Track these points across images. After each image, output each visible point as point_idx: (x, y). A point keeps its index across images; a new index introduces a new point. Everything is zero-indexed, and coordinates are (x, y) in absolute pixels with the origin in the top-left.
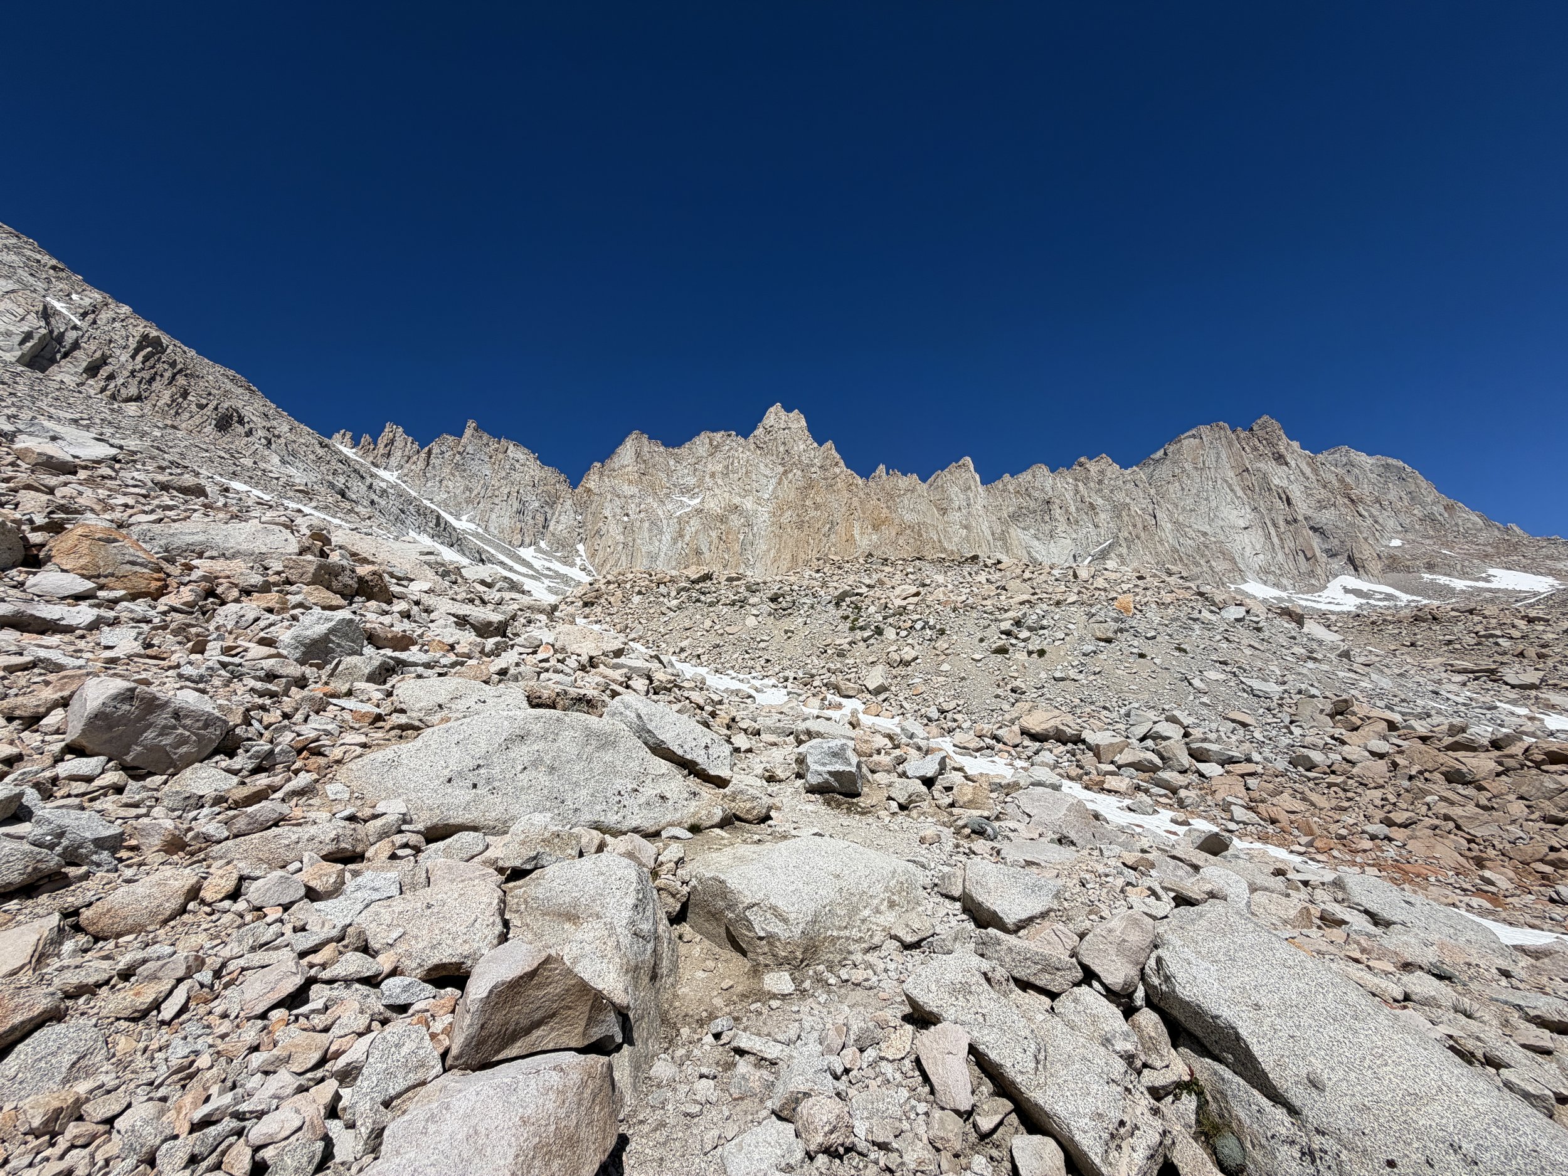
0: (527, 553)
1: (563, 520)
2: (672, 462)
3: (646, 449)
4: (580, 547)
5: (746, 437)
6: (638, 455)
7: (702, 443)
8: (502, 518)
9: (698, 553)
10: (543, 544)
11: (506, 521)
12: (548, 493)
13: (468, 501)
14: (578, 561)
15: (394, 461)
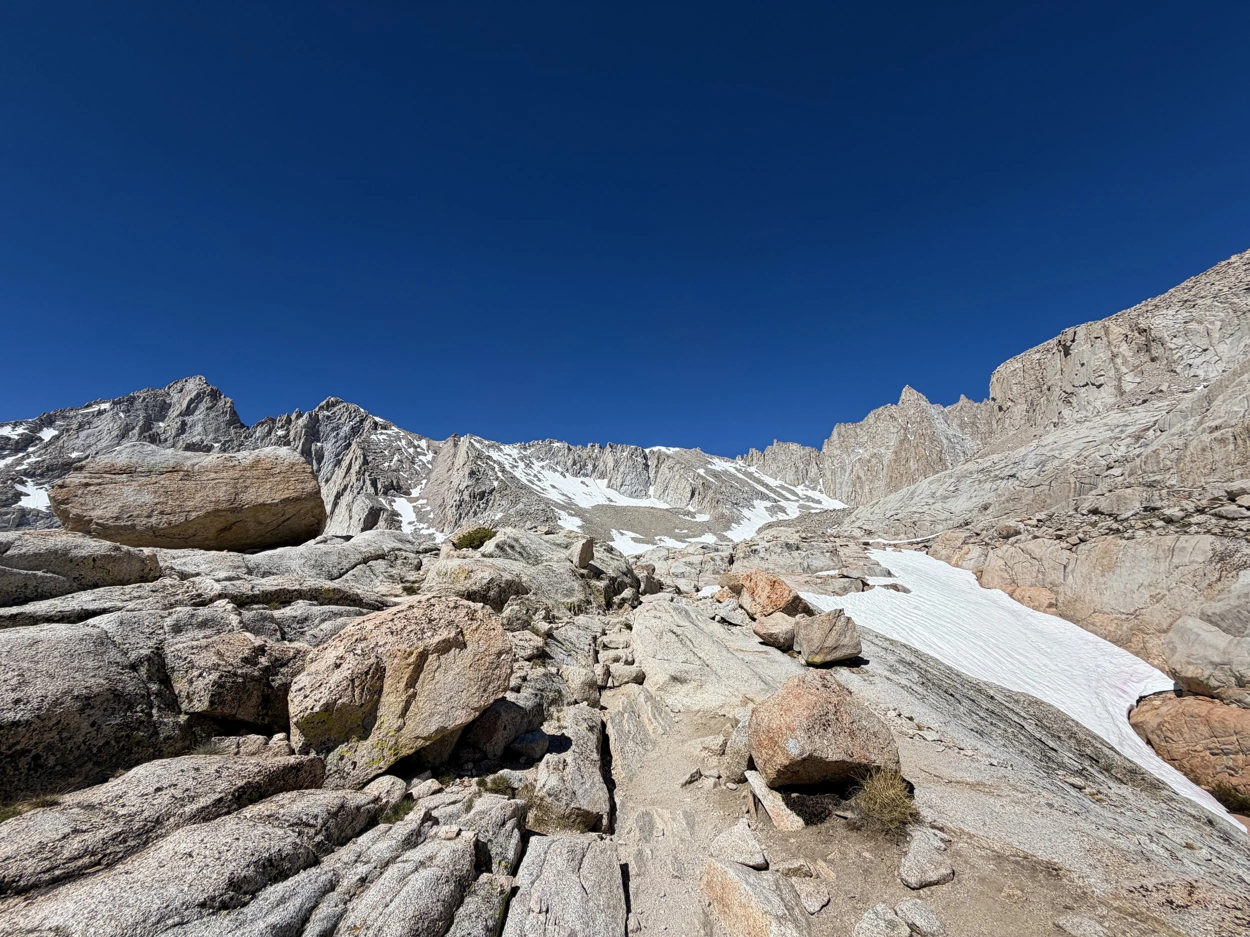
0: (800, 490)
1: (813, 470)
2: (858, 430)
3: (843, 430)
4: (821, 480)
5: (896, 404)
6: (839, 434)
7: (871, 418)
8: (791, 476)
9: (859, 478)
10: (807, 482)
11: (792, 477)
12: (807, 460)
13: (779, 472)
14: (819, 487)
15: (754, 462)
